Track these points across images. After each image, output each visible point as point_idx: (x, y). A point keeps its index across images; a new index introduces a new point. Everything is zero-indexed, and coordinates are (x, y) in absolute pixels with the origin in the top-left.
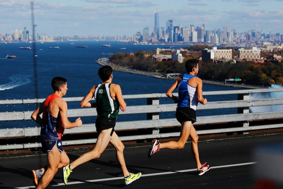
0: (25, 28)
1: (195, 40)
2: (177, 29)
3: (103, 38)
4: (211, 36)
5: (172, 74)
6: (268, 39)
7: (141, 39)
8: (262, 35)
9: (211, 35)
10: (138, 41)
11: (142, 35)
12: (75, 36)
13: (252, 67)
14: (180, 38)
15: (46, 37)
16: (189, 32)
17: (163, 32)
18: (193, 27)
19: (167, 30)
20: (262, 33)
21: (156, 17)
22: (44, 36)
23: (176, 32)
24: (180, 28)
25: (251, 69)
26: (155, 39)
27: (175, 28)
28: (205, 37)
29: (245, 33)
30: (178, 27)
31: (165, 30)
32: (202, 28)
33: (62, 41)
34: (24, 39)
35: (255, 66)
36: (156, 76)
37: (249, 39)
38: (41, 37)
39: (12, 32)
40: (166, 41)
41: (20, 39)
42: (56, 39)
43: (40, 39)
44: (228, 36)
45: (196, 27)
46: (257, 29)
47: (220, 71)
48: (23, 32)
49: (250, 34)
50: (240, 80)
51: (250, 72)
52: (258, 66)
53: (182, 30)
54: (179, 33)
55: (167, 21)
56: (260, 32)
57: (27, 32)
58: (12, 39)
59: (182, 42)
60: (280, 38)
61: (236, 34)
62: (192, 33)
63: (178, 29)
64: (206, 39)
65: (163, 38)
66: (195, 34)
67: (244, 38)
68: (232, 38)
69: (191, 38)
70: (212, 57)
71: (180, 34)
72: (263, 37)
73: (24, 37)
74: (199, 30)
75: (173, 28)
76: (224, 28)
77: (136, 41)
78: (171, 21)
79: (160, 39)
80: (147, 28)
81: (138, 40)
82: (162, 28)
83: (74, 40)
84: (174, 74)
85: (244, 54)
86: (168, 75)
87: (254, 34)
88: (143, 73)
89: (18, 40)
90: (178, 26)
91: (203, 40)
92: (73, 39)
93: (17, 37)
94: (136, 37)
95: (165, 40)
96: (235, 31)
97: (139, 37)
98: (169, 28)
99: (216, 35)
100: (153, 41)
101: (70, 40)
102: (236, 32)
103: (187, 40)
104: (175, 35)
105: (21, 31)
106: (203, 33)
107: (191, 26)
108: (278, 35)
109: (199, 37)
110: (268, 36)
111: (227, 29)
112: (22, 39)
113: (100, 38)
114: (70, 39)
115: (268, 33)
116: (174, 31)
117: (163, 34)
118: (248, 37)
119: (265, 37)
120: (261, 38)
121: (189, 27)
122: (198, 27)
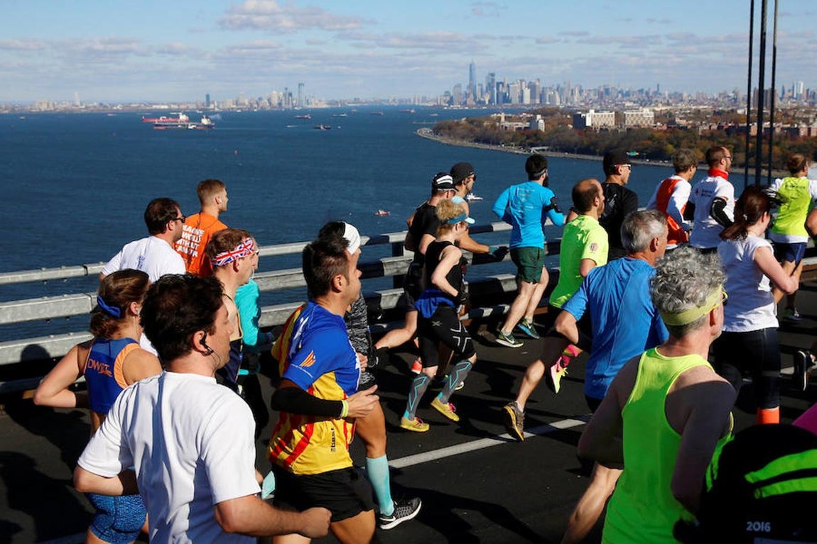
0: (286, 89)
1: (527, 100)
2: (501, 86)
3: (394, 100)
4: (549, 95)
5: (538, 148)
6: (628, 98)
7: (451, 102)
8: (620, 92)
9: (549, 93)
10: (447, 105)
11: (452, 94)
12: (355, 99)
13: (652, 135)
14: (506, 99)
15: (317, 102)
16: (519, 90)
17: (482, 90)
18: (523, 83)
19: (487, 88)
20: (619, 89)
21: (471, 70)
22: (313, 99)
23: (500, 90)
24: (506, 84)
25: (651, 138)
26: (470, 101)
27: (498, 84)
28: (542, 97)
29: (595, 90)
30: (502, 83)
31: (484, 88)
32: (537, 83)
33: (340, 106)
34: (286, 104)
35: (657, 135)
36: (516, 152)
37: (602, 98)
38: (309, 101)
39: (267, 95)
40: (487, 103)
41: (280, 104)
42: (329, 103)
43: (308, 104)
44: (572, 94)
45: (528, 82)
46: (612, 84)
47: (607, 142)
48: (284, 95)
49: (602, 90)
50: (637, 154)
51: (650, 142)
52: (660, 134)
53: (508, 86)
54: (504, 91)
55: (487, 75)
56: (616, 87)
57: (290, 94)
58: (268, 104)
59: (510, 104)
60: (644, 95)
61: (582, 91)
62: (522, 91)
63: (503, 86)
64: (543, 100)
65: (482, 99)
66: (527, 92)
67: (594, 97)
68: (577, 99)
69: (521, 98)
70: (588, 123)
71: (506, 94)
72: (620, 96)
73: (285, 101)
74: (532, 87)
75: (495, 85)
76: (565, 83)
77: (444, 104)
78: (493, 75)
79: (477, 100)
80: (459, 86)
81: (447, 103)
82: (479, 85)
83: (355, 105)
84: (540, 148)
85: (632, 119)
86: (533, 149)
87: (607, 91)
88: (494, 147)
89: (277, 106)
90: (503, 81)
91: (538, 101)
92: (353, 103)
93: (275, 101)
94: (445, 98)
95: (485, 102)
96: (581, 87)
97: (448, 98)
98: (489, 84)
99: (557, 93)
100: (468, 103)
101: (350, 105)
102: (583, 88)
103: (515, 100)
104: (499, 94)
105: (281, 93)
106: (539, 91)
107: (521, 81)
108: (641, 91)
109: (533, 96)
110: (628, 94)
111: (569, 86)
112: (283, 105)
113: (390, 100)
114: (349, 103)
115: (627, 89)
116: (498, 89)
117: (482, 95)
118: (601, 95)
119: (623, 95)
120: (617, 96)
121: (518, 83)
122: (530, 83)
